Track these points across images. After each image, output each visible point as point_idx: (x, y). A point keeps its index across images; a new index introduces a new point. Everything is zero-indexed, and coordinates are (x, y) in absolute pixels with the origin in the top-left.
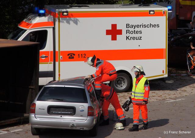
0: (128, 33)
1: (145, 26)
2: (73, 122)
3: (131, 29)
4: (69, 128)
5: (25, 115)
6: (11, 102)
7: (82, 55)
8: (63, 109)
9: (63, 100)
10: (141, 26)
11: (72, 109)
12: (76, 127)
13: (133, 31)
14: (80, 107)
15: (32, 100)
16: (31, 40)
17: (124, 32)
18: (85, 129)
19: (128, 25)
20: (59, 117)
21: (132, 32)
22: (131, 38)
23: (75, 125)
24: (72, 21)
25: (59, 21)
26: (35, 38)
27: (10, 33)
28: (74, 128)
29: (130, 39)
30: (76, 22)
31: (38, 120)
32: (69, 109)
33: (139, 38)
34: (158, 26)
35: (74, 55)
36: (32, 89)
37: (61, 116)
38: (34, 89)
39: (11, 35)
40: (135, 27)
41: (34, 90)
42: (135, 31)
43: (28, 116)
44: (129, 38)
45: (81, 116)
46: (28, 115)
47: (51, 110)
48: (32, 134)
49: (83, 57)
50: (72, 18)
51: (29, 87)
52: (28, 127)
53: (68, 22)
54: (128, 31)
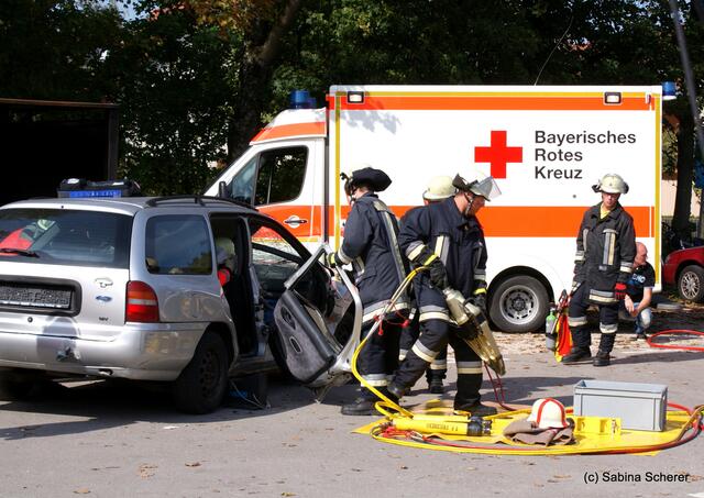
0: (540, 158)
1: (591, 139)
10: (581, 139)
13: (557, 152)
17: (528, 154)
19: (539, 136)
21: (552, 156)
22: (549, 172)
24: (381, 121)
29: (546, 175)
30: (391, 126)
33: (575, 174)
34: (632, 139)
40: (561, 142)
42: (560, 152)
44: (545, 172)
50: (381, 113)
53: (369, 126)
54: (540, 152)
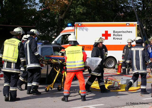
0: (114, 36)
1: (124, 32)
7: (89, 47)
10: (122, 32)
13: (117, 35)
17: (112, 35)
19: (114, 32)
22: (116, 38)
24: (85, 29)
29: (115, 39)
30: (87, 30)
33: (121, 39)
34: (131, 32)
35: (84, 47)
40: (118, 33)
49: (89, 48)
53: (83, 30)
54: (114, 35)
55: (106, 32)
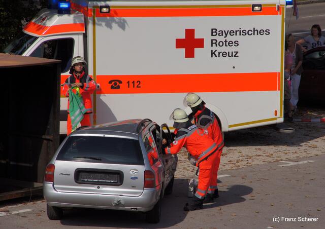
0: (214, 45)
1: (244, 33)
2: (119, 198)
3: (220, 39)
4: (113, 208)
5: (37, 185)
6: (11, 163)
7: (133, 82)
8: (101, 175)
9: (100, 160)
10: (238, 33)
11: (116, 175)
12: (124, 206)
13: (224, 41)
14: (131, 172)
15: (49, 159)
16: (45, 56)
17: (207, 43)
18: (140, 209)
19: (214, 32)
20: (94, 188)
21: (221, 44)
22: (219, 53)
23: (122, 202)
24: (116, 23)
25: (94, 24)
26: (53, 52)
27: (9, 42)
28: (121, 208)
29: (217, 55)
30: (122, 26)
31: (59, 193)
32: (111, 175)
33: (234, 54)
34: (268, 32)
35: (120, 82)
36: (48, 140)
37: (99, 188)
38: (52, 141)
39: (10, 47)
40: (226, 35)
41: (51, 143)
42: (226, 41)
43: (42, 187)
44: (217, 53)
45: (133, 187)
46: (41, 185)
47: (80, 176)
48: (48, 218)
49: (136, 86)
50: (116, 18)
51: (44, 137)
52: (41, 205)
53: (109, 26)
54: (214, 42)
55: (190, 33)
